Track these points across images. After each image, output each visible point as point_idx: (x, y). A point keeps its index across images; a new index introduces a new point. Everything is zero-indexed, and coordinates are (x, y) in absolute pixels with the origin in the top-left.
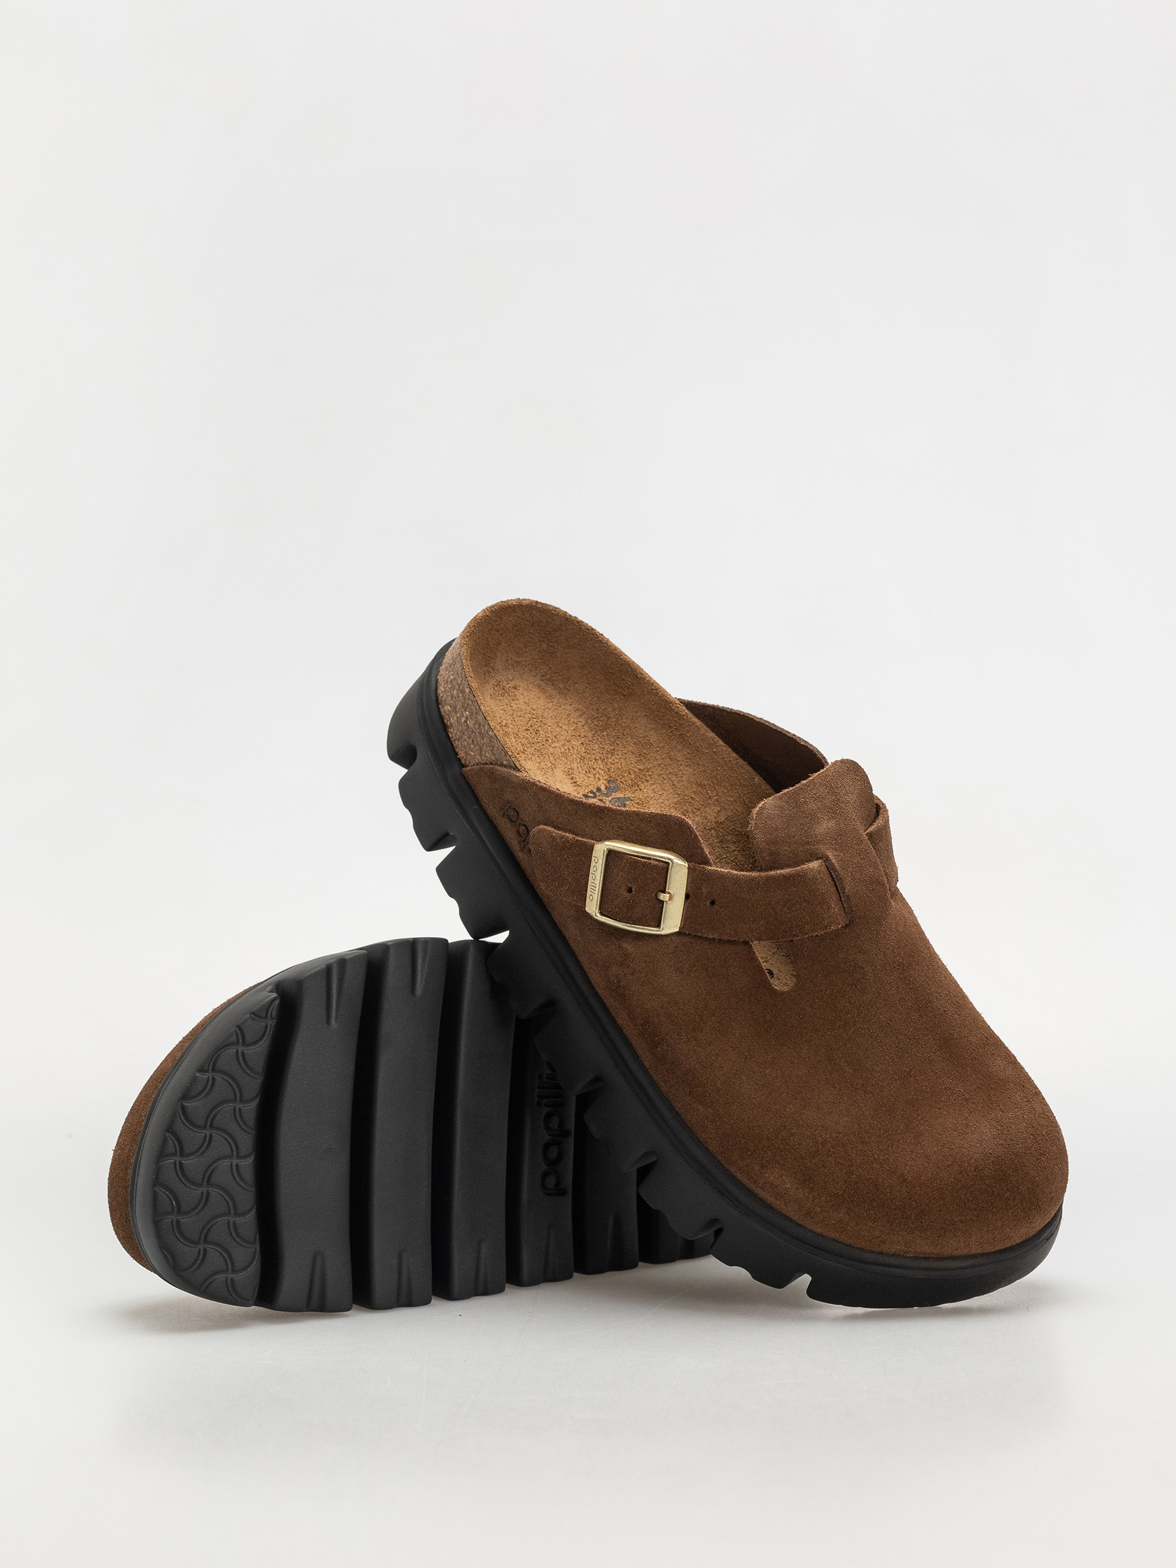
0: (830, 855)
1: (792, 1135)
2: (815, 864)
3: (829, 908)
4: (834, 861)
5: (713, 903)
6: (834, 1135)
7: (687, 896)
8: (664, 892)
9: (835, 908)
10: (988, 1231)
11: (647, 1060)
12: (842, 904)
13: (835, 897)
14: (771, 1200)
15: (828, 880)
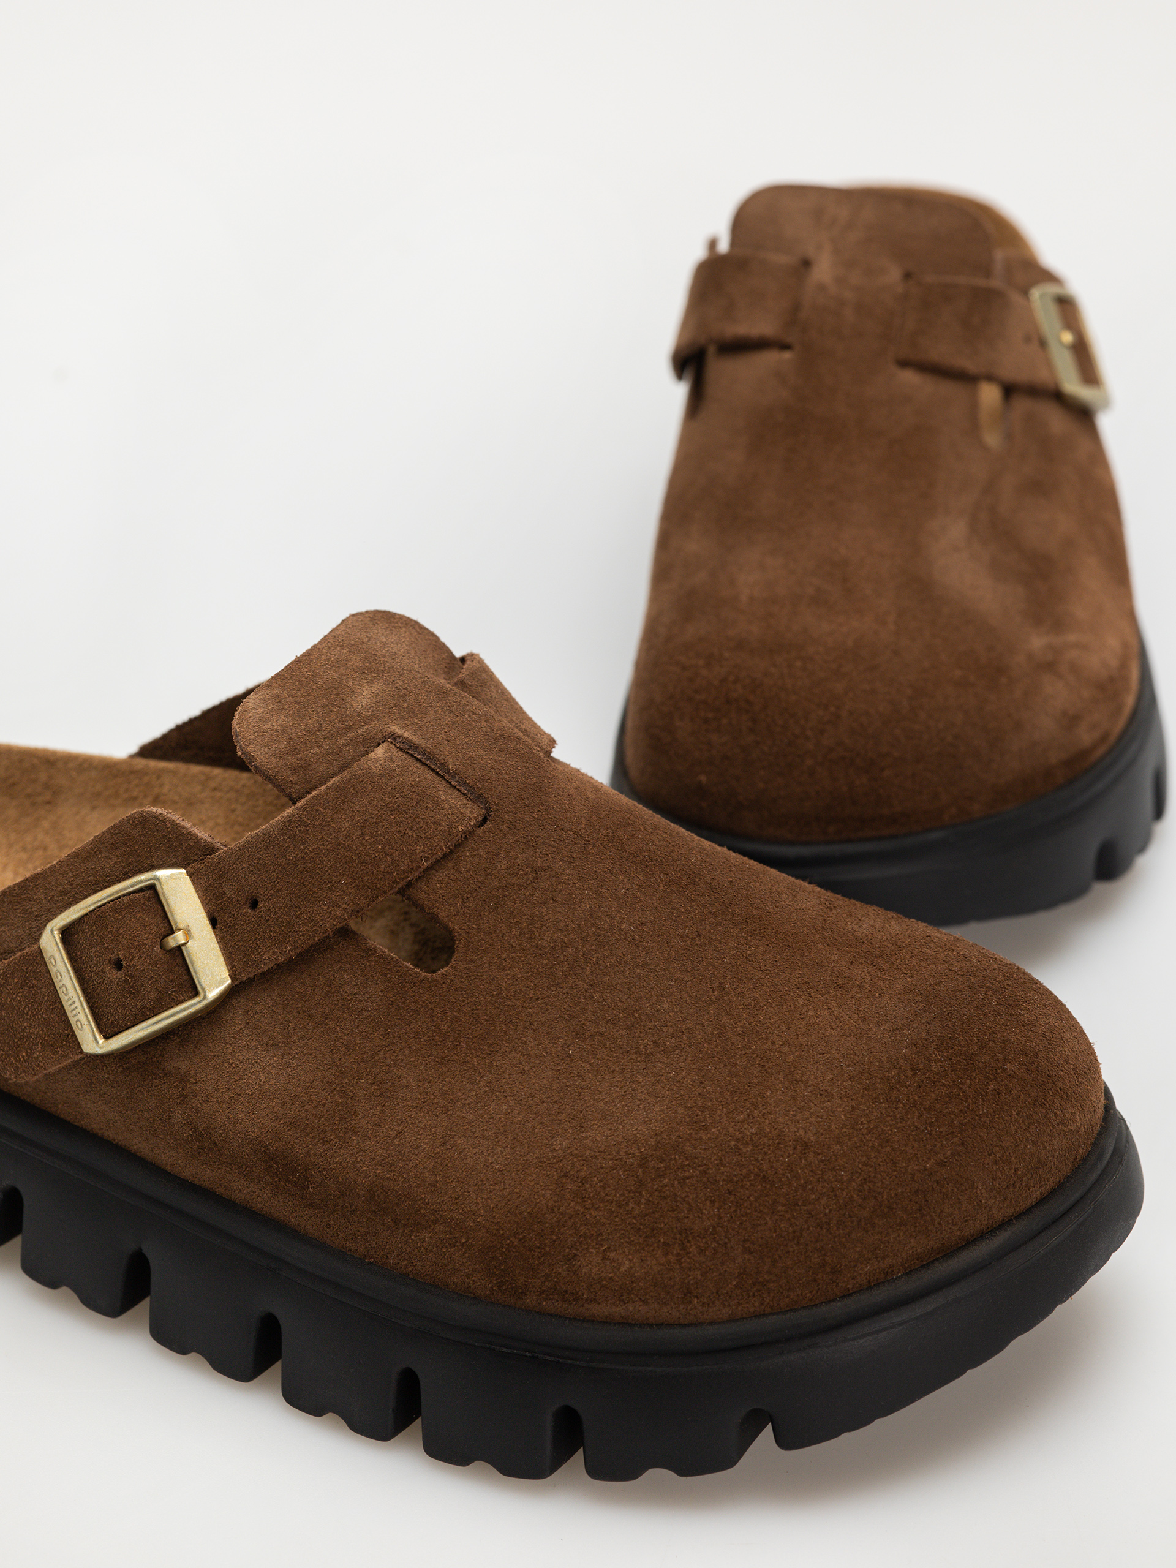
0: (396, 729)
1: (584, 1181)
2: (380, 752)
3: (437, 803)
4: (406, 735)
5: (254, 904)
6: (652, 1142)
7: (214, 922)
8: (172, 932)
9: (451, 800)
10: (996, 1163)
11: (306, 1220)
12: (458, 790)
13: (441, 785)
14: (618, 1310)
15: (413, 765)
